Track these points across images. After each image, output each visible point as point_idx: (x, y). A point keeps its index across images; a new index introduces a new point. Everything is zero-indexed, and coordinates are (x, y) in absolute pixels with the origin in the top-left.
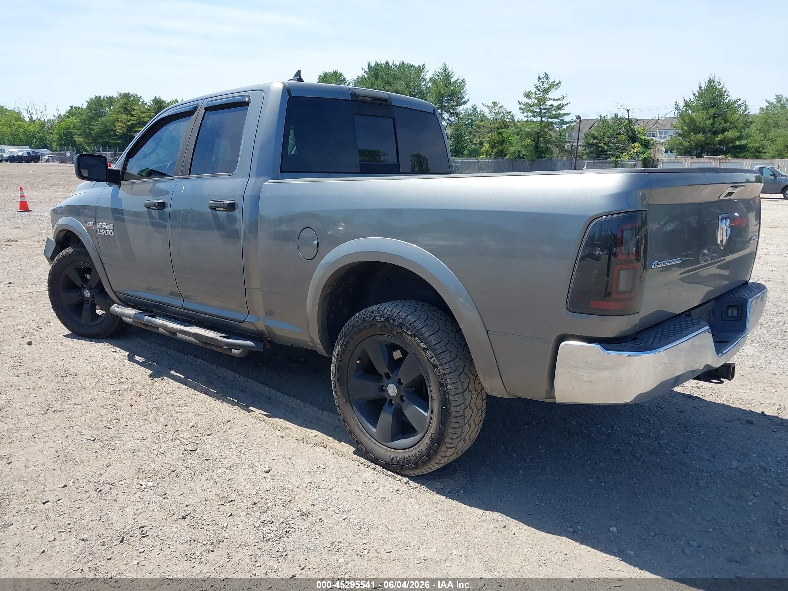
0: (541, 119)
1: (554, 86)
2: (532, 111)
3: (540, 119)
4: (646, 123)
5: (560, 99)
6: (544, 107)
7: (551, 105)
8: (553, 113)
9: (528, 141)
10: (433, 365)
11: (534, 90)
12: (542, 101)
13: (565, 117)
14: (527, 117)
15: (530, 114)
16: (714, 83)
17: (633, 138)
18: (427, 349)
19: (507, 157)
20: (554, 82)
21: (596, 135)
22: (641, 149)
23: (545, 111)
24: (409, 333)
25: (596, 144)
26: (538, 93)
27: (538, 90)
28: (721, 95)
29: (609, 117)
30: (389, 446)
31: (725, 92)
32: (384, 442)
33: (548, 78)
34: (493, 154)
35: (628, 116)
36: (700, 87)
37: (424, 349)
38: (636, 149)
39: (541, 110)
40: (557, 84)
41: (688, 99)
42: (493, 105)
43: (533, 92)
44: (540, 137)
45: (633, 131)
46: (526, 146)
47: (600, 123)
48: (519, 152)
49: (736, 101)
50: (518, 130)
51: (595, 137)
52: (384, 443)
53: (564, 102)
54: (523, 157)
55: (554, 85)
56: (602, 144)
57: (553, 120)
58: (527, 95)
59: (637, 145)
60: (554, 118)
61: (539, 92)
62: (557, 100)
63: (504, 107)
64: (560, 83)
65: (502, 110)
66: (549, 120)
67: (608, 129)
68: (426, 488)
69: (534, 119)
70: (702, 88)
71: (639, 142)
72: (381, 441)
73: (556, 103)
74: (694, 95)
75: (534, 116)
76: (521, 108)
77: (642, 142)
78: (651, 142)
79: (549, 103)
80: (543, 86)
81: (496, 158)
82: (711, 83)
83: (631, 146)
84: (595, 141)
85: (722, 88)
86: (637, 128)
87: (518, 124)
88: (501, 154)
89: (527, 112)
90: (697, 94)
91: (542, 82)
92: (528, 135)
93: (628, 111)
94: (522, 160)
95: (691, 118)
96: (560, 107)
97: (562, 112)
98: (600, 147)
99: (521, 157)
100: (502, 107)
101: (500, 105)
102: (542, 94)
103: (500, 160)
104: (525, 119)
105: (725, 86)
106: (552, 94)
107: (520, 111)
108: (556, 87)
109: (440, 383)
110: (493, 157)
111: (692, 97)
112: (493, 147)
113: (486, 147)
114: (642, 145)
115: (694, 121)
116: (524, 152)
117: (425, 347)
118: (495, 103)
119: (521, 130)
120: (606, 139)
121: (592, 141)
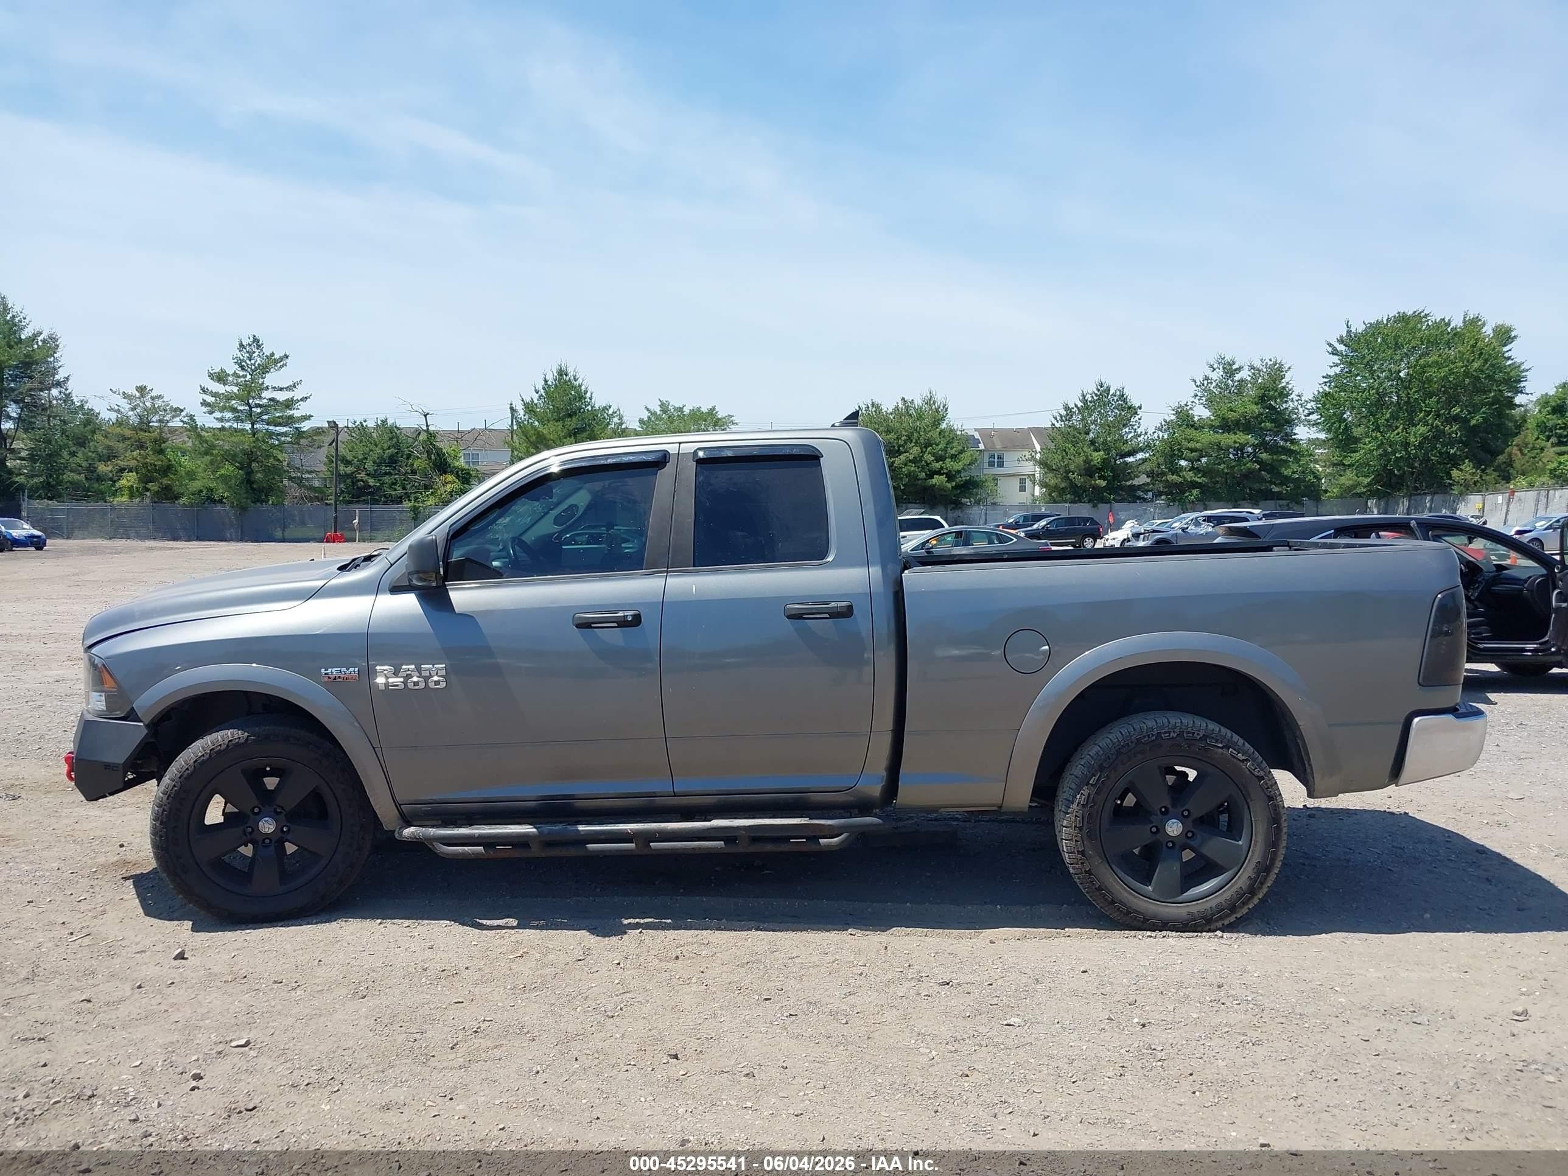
0: (253, 426)
1: (276, 362)
2: (234, 410)
3: (250, 426)
4: (459, 436)
5: (289, 388)
6: (257, 402)
7: (271, 400)
8: (277, 415)
9: (228, 469)
10: (1257, 777)
11: (231, 368)
12: (250, 390)
13: (303, 424)
14: (221, 420)
15: (228, 415)
16: (566, 375)
17: (442, 465)
18: (1247, 760)
19: (183, 500)
20: (273, 354)
21: (349, 458)
22: (458, 485)
23: (259, 410)
24: (1220, 745)
25: (350, 476)
26: (241, 373)
27: (242, 368)
28: (581, 397)
29: (371, 424)
30: (1180, 901)
31: (586, 392)
32: (1170, 898)
33: (260, 346)
34: (148, 494)
35: (427, 426)
36: (546, 381)
37: (1243, 761)
38: (449, 486)
39: (251, 408)
40: (281, 359)
41: (528, 400)
42: (138, 395)
43: (230, 372)
44: (254, 461)
45: (440, 453)
46: (225, 479)
47: (353, 434)
48: (210, 490)
49: (605, 408)
50: (205, 445)
51: (347, 460)
52: (1170, 901)
53: (297, 394)
54: (220, 501)
55: (273, 362)
56: (362, 475)
57: (279, 429)
58: (220, 377)
59: (450, 477)
60: (280, 425)
61: (245, 373)
62: (281, 389)
63: (165, 399)
64: (286, 356)
65: (158, 403)
66: (271, 428)
67: (373, 447)
68: (1246, 935)
69: (240, 426)
70: (549, 383)
71: (452, 472)
72: (1166, 899)
73: (282, 396)
74: (537, 393)
75: (237, 419)
76: (204, 403)
77: (458, 472)
78: (473, 473)
79: (266, 394)
80: (250, 360)
81: (156, 502)
82: (561, 375)
83: (439, 480)
84: (349, 469)
85: (580, 386)
86: (445, 447)
87: (203, 433)
88: (168, 495)
89: (222, 411)
90: (542, 392)
91: (248, 352)
92: (229, 457)
93: (425, 416)
94: (219, 506)
95: (538, 432)
96: (289, 404)
97: (297, 414)
98: (358, 481)
99: (214, 501)
100: (160, 397)
101: (153, 394)
102: (249, 377)
103: (167, 505)
104: (219, 425)
105: (585, 383)
106: (272, 379)
107: (205, 409)
108: (279, 365)
109: (1268, 796)
110: (148, 501)
111: (536, 397)
112: (146, 480)
113: (129, 480)
114: (458, 477)
115: (545, 439)
116: (221, 491)
117: (1244, 758)
118: (142, 390)
119: (213, 447)
120: (369, 465)
121: (342, 469)
